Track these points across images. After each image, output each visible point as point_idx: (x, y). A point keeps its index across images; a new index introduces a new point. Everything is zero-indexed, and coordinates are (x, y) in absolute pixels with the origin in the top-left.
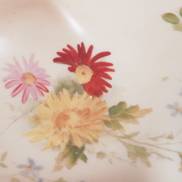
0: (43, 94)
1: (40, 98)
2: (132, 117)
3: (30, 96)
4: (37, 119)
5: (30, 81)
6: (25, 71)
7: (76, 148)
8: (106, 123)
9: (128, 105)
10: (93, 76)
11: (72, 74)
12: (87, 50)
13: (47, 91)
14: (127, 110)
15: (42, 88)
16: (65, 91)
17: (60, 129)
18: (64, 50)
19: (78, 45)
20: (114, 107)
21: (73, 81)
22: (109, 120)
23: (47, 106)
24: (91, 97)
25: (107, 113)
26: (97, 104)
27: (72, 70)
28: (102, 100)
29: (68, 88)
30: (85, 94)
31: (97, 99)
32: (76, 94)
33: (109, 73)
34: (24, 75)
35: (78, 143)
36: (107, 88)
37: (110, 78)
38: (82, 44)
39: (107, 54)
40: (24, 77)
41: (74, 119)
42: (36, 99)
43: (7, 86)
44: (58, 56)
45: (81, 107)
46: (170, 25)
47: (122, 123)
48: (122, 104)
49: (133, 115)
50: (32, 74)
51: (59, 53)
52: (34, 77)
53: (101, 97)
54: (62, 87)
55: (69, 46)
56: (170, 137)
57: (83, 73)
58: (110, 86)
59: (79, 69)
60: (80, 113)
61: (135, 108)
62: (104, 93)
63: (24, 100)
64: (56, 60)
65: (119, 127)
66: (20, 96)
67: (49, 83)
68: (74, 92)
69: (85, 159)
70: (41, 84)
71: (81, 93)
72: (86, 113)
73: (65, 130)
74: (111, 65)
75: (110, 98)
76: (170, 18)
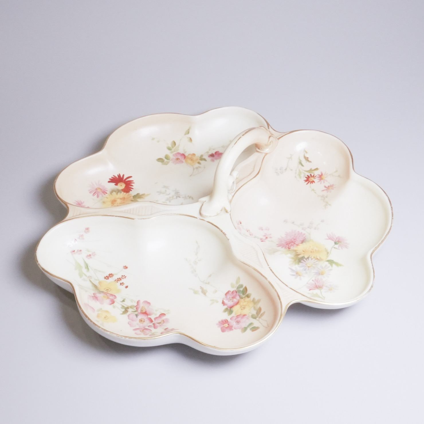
0: (105, 195)
1: (104, 196)
2: (142, 197)
3: (100, 196)
4: (104, 202)
8: (132, 201)
9: (141, 194)
10: (125, 186)
11: (116, 186)
12: (122, 176)
13: (107, 193)
14: (140, 196)
16: (114, 192)
17: (113, 204)
18: (112, 177)
19: (118, 175)
20: (135, 195)
21: (117, 189)
22: (133, 199)
23: (107, 198)
24: (125, 193)
25: (132, 197)
26: (128, 195)
27: (116, 185)
28: (130, 194)
29: (115, 191)
30: (123, 193)
31: (127, 194)
32: (119, 193)
33: (132, 184)
34: (96, 188)
36: (132, 189)
37: (132, 186)
38: (119, 174)
39: (131, 177)
40: (96, 189)
41: (119, 201)
42: (103, 196)
43: (90, 192)
44: (110, 180)
45: (121, 197)
46: (160, 163)
47: (139, 200)
48: (138, 194)
49: (143, 197)
50: (99, 188)
51: (110, 179)
52: (100, 189)
53: (129, 193)
54: (112, 192)
55: (114, 176)
57: (121, 186)
58: (133, 189)
59: (119, 184)
60: (121, 199)
61: (143, 195)
62: (130, 191)
63: (98, 197)
64: (109, 182)
65: (136, 202)
66: (96, 196)
67: (107, 191)
68: (118, 193)
70: (104, 191)
71: (121, 193)
72: (124, 199)
74: (133, 181)
75: (133, 193)
76: (160, 160)
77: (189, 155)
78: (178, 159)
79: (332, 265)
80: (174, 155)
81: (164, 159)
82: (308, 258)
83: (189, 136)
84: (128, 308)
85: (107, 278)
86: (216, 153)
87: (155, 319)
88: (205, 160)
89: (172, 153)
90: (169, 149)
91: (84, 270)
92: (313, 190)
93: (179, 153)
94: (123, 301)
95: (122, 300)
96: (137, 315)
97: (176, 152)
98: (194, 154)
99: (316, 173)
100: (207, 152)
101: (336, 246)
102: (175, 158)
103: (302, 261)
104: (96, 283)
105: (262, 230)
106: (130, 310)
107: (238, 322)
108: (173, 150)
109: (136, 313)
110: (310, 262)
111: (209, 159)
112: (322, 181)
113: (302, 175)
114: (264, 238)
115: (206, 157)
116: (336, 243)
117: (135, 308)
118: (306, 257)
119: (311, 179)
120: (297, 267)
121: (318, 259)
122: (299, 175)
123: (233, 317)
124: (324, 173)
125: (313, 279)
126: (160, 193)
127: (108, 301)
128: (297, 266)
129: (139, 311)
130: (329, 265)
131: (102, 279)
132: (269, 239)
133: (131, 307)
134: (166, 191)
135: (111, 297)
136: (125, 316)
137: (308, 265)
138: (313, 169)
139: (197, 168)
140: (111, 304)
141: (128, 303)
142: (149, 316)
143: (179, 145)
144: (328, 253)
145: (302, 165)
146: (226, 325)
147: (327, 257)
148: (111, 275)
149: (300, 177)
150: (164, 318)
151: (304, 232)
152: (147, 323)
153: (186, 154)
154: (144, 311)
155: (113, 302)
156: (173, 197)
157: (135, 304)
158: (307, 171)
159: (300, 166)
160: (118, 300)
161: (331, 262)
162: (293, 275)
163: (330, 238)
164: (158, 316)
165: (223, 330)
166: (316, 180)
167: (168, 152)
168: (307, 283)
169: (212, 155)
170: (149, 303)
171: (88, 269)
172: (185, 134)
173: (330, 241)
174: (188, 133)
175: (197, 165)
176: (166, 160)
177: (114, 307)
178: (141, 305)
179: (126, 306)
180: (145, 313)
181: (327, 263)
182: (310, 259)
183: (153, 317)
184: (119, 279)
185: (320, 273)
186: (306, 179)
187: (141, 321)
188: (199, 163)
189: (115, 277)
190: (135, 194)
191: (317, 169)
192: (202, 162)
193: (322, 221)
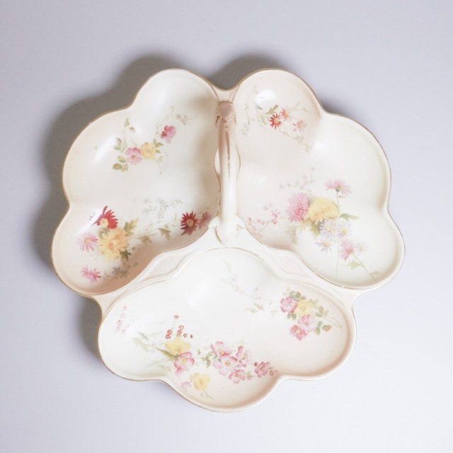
1: (97, 244)
2: (134, 226)
3: (94, 247)
4: (103, 253)
5: (88, 241)
6: (83, 239)
7: (124, 252)
8: (127, 235)
9: (129, 222)
10: (108, 221)
13: (97, 240)
14: (130, 225)
15: (95, 240)
16: (103, 235)
21: (103, 229)
23: (102, 245)
24: (114, 229)
25: (124, 231)
26: (118, 230)
28: (119, 228)
29: (103, 233)
30: (111, 230)
31: (116, 229)
33: (112, 215)
35: (123, 250)
37: (114, 216)
39: (106, 208)
40: (85, 242)
41: (115, 243)
43: (83, 249)
45: (114, 236)
46: (119, 170)
47: (132, 231)
48: (126, 224)
50: (87, 239)
53: (117, 227)
54: (101, 234)
56: (151, 225)
57: (104, 222)
58: (117, 220)
60: (115, 238)
61: (132, 222)
62: (117, 224)
63: (92, 249)
65: (132, 234)
66: (90, 249)
67: (95, 236)
68: (107, 232)
69: (130, 254)
71: (109, 231)
72: (117, 237)
73: (115, 249)
74: (111, 211)
75: (121, 225)
76: (116, 166)
77: (142, 146)
78: (133, 157)
79: (348, 220)
80: (126, 154)
81: (119, 163)
82: (323, 221)
83: (130, 126)
84: (207, 358)
85: (168, 336)
86: (165, 128)
87: (237, 355)
88: (160, 144)
89: (122, 151)
90: (117, 148)
91: (144, 341)
92: (285, 133)
93: (130, 149)
94: (199, 353)
95: (197, 353)
96: (220, 360)
97: (126, 149)
98: (146, 143)
99: (278, 111)
100: (157, 133)
101: (340, 194)
102: (129, 157)
103: (321, 228)
104: (163, 348)
105: (267, 209)
106: (211, 358)
107: (307, 324)
108: (122, 148)
109: (218, 358)
110: (328, 225)
111: (163, 141)
112: (288, 118)
113: (266, 120)
114: (274, 218)
115: (159, 140)
116: (337, 190)
117: (213, 354)
118: (321, 221)
119: (277, 120)
120: (321, 238)
121: (332, 218)
122: (263, 121)
123: (299, 320)
124: (285, 109)
125: (340, 243)
126: (147, 211)
127: (189, 363)
128: (320, 236)
129: (219, 355)
130: (345, 221)
131: (165, 340)
132: (279, 217)
133: (210, 355)
134: (150, 206)
135: (188, 357)
136: (211, 367)
137: (328, 229)
138: (272, 108)
139: (160, 160)
140: (193, 364)
141: (205, 353)
142: (230, 356)
143: (125, 140)
144: (337, 206)
145: (261, 109)
146: (298, 331)
147: (339, 211)
148: (169, 332)
149: (265, 123)
150: (244, 351)
151: (304, 191)
152: (234, 364)
153: (139, 147)
154: (223, 353)
155: (193, 360)
156: (161, 210)
157: (211, 350)
158: (268, 113)
159: (259, 110)
160: (195, 355)
161: (345, 216)
162: (323, 250)
163: (330, 187)
164: (237, 351)
165: (300, 339)
166: (282, 120)
167: (118, 153)
168: (339, 252)
169: (164, 135)
170: (221, 343)
171: (146, 337)
172: (125, 126)
173: (331, 189)
174: (128, 124)
175: (157, 156)
176: (122, 164)
177: (197, 365)
178: (216, 348)
179: (205, 357)
180: (225, 354)
181: (342, 218)
182: (325, 221)
183: (234, 355)
184: (179, 332)
185: (343, 234)
186: (271, 123)
187: (227, 364)
188: (158, 152)
189: (175, 332)
190: (124, 225)
191: (276, 107)
192: (160, 148)
193: (313, 169)
